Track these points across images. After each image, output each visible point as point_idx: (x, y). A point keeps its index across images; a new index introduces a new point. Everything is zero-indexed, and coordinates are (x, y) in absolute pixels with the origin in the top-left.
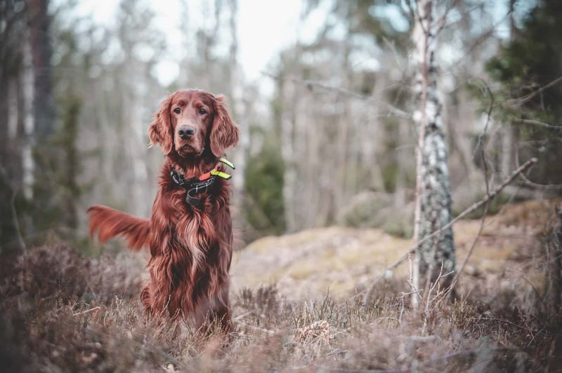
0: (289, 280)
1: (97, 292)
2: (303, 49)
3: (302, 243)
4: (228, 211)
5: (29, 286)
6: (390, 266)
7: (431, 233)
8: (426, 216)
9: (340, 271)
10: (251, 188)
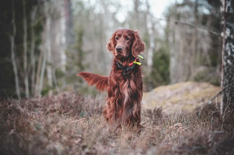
0: (170, 104)
1: (87, 111)
2: (178, 5)
3: (176, 88)
4: (141, 77)
5: (59, 109)
6: (211, 99)
7: (229, 84)
8: (226, 77)
9: (191, 100)
10: (156, 65)
